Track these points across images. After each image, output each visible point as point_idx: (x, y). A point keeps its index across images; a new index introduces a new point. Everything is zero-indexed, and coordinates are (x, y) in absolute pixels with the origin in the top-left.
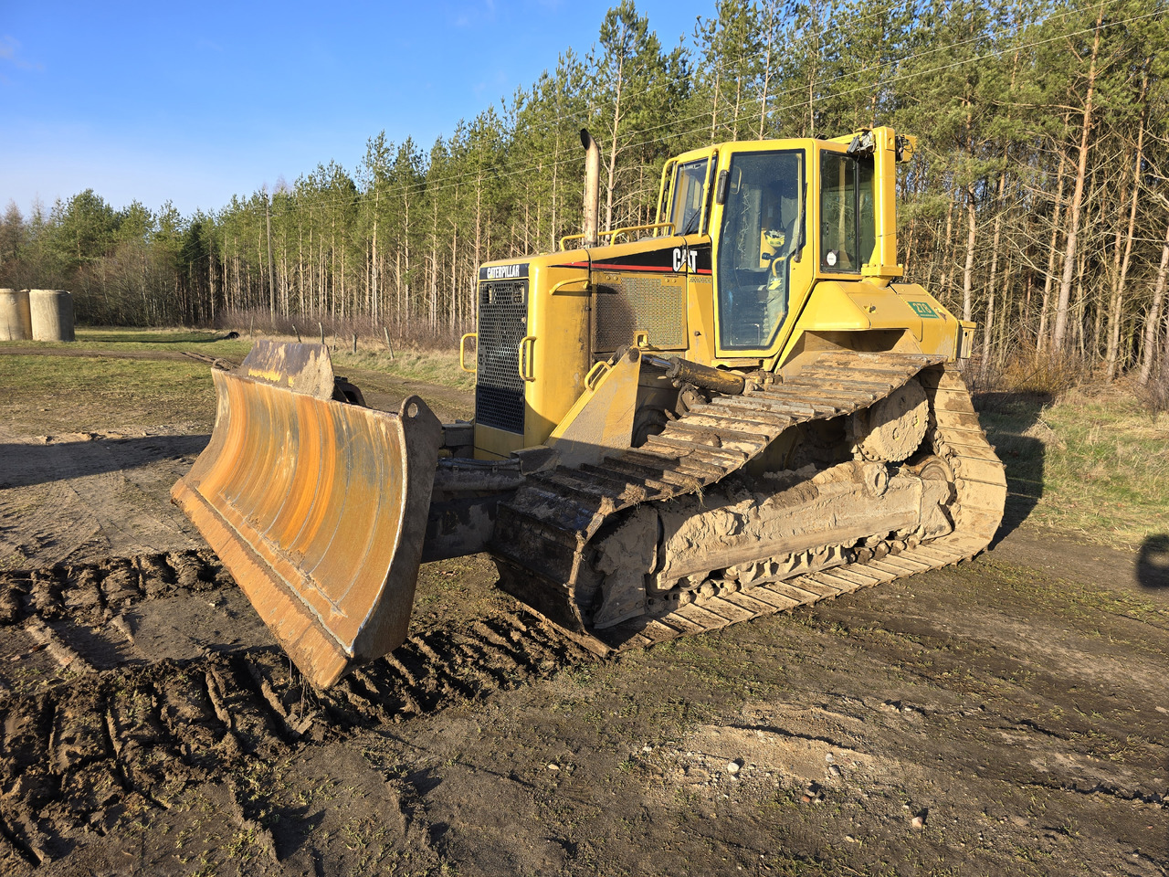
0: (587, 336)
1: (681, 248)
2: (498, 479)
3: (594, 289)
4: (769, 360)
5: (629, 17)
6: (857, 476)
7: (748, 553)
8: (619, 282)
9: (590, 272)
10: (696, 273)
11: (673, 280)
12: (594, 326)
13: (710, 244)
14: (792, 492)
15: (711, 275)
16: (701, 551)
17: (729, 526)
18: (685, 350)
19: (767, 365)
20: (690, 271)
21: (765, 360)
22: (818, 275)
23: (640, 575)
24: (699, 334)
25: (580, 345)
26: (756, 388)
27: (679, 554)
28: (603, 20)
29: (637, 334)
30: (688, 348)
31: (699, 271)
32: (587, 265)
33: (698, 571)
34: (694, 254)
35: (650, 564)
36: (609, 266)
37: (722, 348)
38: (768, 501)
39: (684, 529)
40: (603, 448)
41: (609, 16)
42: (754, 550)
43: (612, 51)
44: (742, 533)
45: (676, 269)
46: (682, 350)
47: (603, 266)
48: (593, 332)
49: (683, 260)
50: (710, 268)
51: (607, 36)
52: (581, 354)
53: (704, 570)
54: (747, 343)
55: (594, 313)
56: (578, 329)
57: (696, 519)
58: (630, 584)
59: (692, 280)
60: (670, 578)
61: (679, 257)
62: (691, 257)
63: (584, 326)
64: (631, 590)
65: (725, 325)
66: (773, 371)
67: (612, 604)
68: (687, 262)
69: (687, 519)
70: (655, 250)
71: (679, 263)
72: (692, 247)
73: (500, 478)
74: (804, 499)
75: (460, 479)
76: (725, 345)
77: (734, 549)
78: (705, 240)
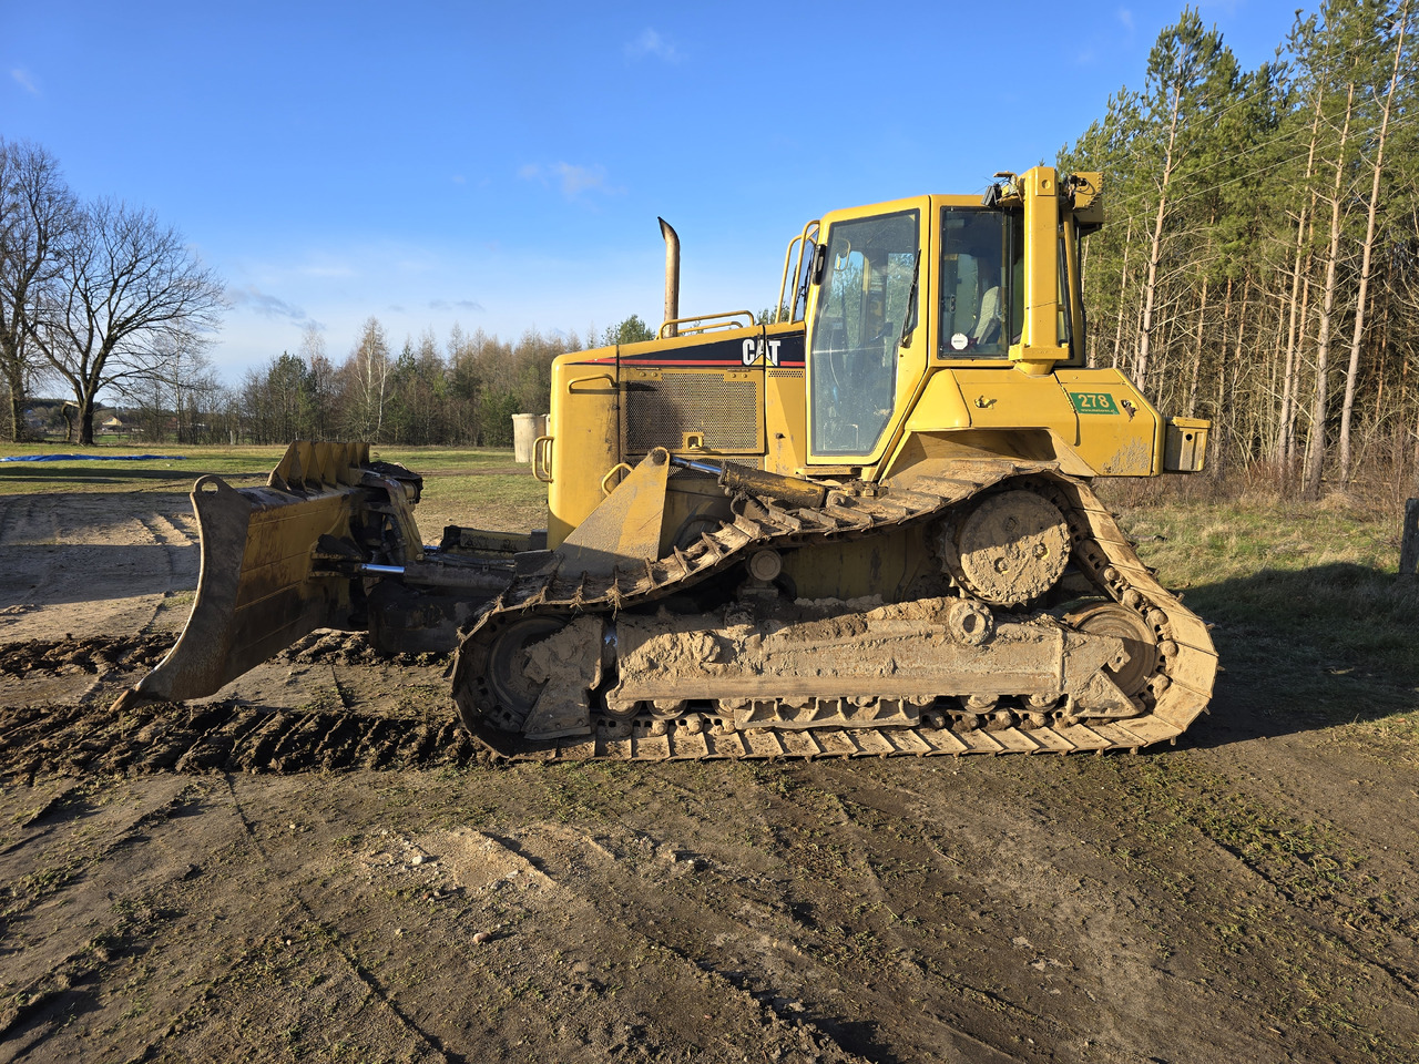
0: (616, 437)
1: (755, 339)
2: (488, 578)
3: (623, 386)
4: (869, 469)
5: (1191, 35)
6: (938, 615)
7: (741, 688)
8: (659, 379)
9: (618, 368)
10: (779, 366)
11: (743, 374)
12: (624, 426)
13: (803, 333)
14: (826, 625)
15: (804, 367)
16: (669, 675)
17: (706, 651)
18: (763, 455)
19: (866, 475)
20: (768, 363)
21: (864, 468)
22: (934, 361)
23: (580, 689)
24: (781, 436)
25: (606, 446)
26: (842, 501)
27: (637, 675)
28: (1153, 44)
29: (687, 435)
30: (766, 452)
31: (782, 363)
32: (615, 361)
33: (664, 698)
34: (775, 344)
35: (591, 679)
36: (645, 362)
37: (815, 452)
38: (785, 630)
39: (647, 646)
40: (620, 557)
41: (1161, 39)
42: (751, 685)
43: (1165, 83)
44: (733, 663)
45: (747, 362)
46: (759, 455)
47: (636, 362)
48: (623, 432)
49: (759, 351)
50: (804, 360)
51: (1159, 64)
52: (609, 456)
53: (673, 698)
54: (844, 448)
55: (623, 413)
56: (604, 429)
57: (665, 640)
58: (568, 698)
59: (773, 374)
60: (623, 699)
61: (752, 348)
62: (770, 348)
63: (612, 426)
64: (569, 704)
65: (818, 425)
66: (876, 482)
67: (544, 714)
68: (764, 354)
69: (653, 637)
70: (713, 342)
71: (752, 356)
72: (773, 337)
73: (491, 577)
74: (839, 633)
75: (444, 574)
76: (818, 449)
77: (718, 679)
78: (798, 327)
